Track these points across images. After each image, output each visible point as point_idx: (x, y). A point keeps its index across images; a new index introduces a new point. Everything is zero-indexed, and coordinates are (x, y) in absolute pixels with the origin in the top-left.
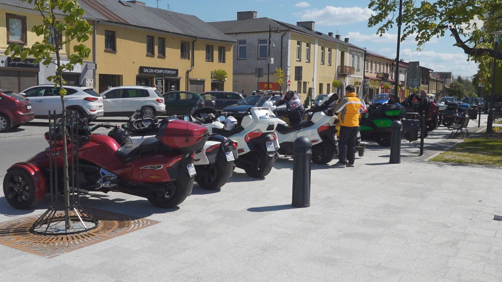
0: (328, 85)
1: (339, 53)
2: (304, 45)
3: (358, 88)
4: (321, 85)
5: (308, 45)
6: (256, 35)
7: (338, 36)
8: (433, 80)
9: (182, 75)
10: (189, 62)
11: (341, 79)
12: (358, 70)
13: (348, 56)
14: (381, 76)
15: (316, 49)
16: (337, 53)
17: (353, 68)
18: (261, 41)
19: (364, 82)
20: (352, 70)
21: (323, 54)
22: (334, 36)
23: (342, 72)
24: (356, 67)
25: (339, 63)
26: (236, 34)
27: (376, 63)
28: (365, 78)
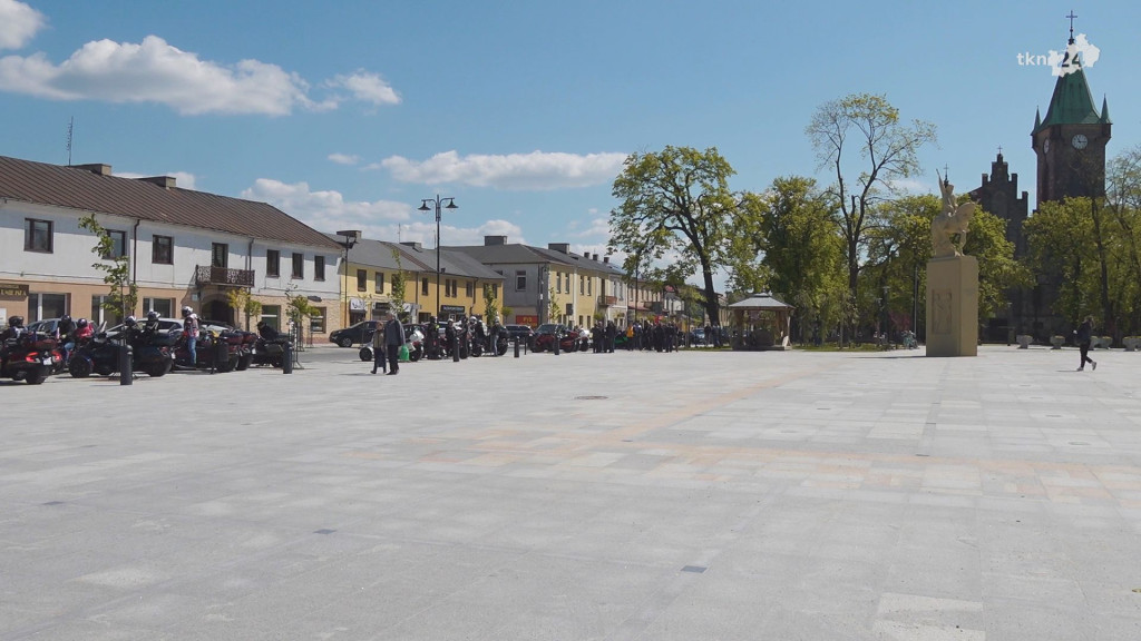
0: (589, 317)
1: (599, 280)
2: (563, 275)
3: (621, 320)
4: (581, 317)
5: (567, 276)
6: (513, 266)
7: (595, 256)
8: (723, 308)
9: (467, 311)
10: (472, 299)
11: (602, 311)
12: (621, 299)
13: (608, 283)
14: (649, 305)
15: (575, 278)
16: (597, 281)
17: (615, 298)
18: (519, 273)
19: (628, 313)
20: (613, 300)
21: (582, 283)
22: (591, 257)
23: (604, 303)
24: (618, 297)
25: (599, 293)
26: (491, 264)
27: (642, 289)
28: (629, 308)
